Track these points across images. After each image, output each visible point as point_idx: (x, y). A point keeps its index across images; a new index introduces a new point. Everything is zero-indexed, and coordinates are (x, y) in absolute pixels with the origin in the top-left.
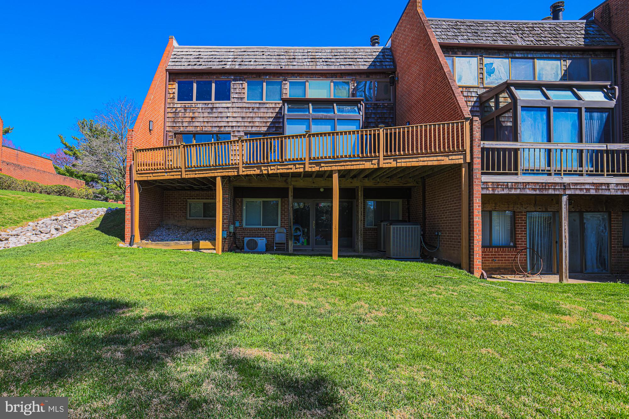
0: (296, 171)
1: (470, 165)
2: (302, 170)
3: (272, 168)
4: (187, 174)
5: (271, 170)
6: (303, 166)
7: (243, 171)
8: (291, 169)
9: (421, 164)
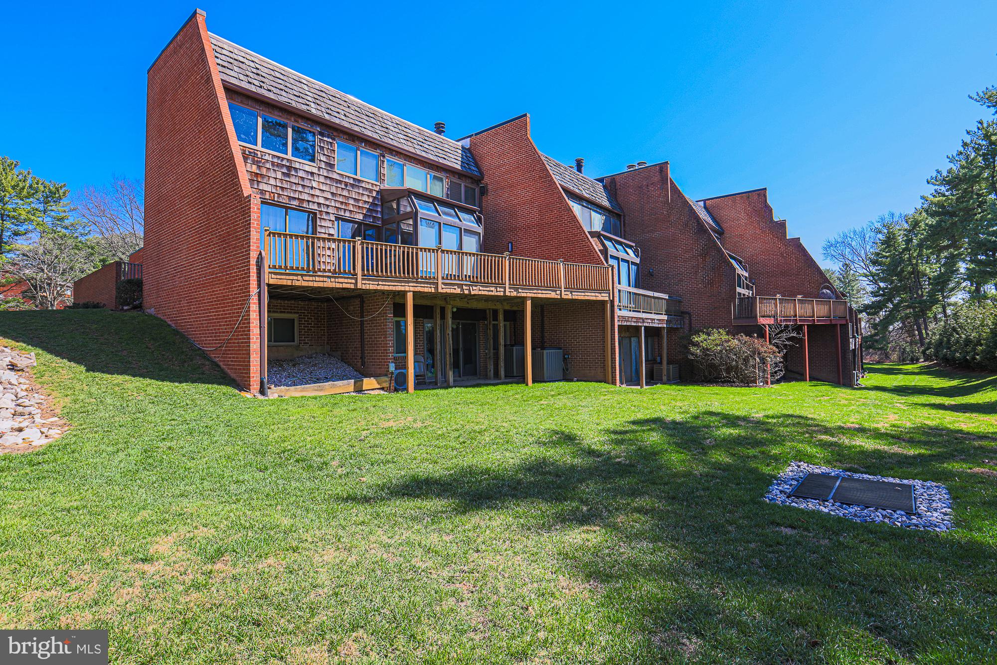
0: (496, 294)
1: (612, 302)
2: (502, 294)
3: (474, 288)
4: (365, 284)
5: (473, 290)
6: (503, 290)
7: (442, 288)
8: (492, 291)
9: (587, 298)
